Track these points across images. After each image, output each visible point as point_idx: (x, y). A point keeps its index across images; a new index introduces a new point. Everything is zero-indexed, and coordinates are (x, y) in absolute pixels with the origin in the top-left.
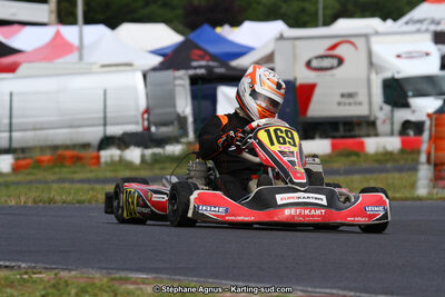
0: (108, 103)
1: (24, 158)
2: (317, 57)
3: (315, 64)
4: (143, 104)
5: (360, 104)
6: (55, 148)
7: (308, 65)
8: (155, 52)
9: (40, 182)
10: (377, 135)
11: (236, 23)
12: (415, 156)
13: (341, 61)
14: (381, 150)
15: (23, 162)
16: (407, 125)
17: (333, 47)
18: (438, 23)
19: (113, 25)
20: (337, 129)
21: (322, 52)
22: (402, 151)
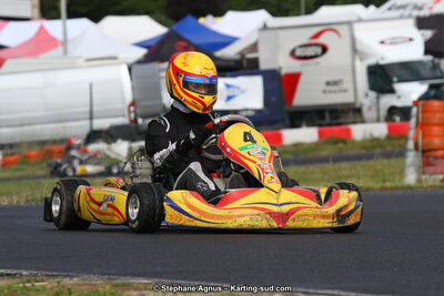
0: (94, 96)
1: (12, 154)
2: (301, 46)
3: (299, 52)
4: (129, 97)
5: (345, 91)
6: (43, 143)
7: (293, 54)
8: (140, 45)
9: (29, 178)
10: (363, 122)
11: (219, 13)
12: (402, 142)
13: (324, 49)
14: (368, 136)
15: (11, 159)
16: (392, 110)
17: (317, 36)
18: (421, 8)
19: (96, 18)
20: (323, 118)
21: (305, 40)
22: (389, 137)
